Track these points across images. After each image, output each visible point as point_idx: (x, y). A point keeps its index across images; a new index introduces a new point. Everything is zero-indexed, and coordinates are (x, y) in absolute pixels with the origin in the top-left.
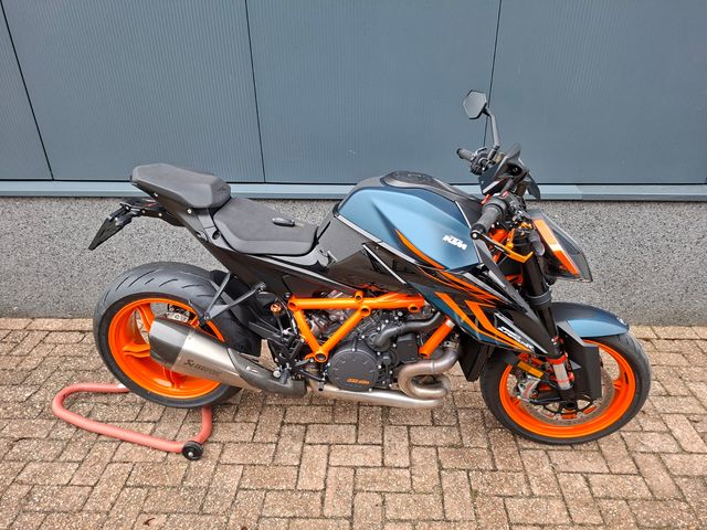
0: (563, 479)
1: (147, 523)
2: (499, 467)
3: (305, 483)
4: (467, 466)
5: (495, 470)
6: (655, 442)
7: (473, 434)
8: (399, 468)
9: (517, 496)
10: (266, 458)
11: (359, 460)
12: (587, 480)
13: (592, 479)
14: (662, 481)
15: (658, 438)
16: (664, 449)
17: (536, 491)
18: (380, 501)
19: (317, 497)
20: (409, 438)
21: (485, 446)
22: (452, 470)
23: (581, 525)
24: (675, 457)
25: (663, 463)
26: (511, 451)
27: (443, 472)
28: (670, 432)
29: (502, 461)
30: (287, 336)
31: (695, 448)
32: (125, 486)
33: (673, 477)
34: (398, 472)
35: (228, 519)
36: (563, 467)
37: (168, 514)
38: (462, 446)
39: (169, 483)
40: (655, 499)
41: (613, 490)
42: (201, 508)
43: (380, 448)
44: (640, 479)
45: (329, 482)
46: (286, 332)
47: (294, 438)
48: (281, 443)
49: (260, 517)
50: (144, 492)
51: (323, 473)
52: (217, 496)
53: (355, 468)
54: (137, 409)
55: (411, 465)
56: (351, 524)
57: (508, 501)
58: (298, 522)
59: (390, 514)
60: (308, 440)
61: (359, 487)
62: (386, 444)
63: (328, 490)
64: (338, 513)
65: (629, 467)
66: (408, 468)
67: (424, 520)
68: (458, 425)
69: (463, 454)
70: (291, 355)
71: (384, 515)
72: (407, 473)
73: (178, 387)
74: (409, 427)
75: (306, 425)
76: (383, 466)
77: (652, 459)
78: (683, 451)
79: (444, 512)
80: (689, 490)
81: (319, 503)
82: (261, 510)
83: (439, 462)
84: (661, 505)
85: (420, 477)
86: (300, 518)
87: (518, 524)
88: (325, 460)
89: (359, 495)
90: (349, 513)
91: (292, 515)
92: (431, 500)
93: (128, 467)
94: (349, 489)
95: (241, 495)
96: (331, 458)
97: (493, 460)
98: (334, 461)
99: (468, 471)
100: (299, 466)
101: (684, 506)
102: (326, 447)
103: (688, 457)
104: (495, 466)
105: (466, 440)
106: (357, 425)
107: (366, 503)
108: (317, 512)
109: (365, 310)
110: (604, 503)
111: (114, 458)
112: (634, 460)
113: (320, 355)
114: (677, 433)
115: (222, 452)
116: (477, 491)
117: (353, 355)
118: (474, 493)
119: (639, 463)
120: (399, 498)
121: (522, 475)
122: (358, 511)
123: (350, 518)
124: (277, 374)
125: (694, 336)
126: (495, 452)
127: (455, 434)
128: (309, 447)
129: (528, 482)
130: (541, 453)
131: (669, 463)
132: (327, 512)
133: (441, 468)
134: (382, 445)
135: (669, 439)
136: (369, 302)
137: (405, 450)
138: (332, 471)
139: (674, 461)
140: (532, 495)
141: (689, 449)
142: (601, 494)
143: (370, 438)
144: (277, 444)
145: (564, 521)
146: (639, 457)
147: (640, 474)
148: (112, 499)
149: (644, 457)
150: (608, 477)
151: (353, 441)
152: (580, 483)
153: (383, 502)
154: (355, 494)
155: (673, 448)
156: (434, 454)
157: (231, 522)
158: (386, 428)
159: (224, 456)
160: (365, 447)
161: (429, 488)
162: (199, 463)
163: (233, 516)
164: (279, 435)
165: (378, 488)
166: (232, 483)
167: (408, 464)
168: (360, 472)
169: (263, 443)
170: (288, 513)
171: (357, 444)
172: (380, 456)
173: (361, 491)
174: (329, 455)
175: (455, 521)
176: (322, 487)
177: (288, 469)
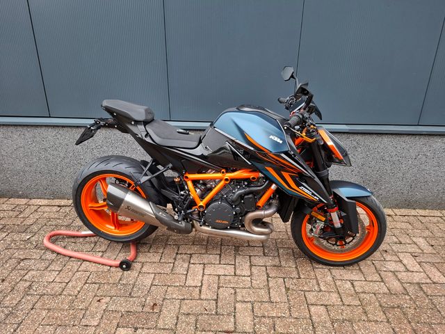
0: (338, 283)
1: (99, 301)
2: (302, 277)
3: (190, 282)
4: (283, 276)
5: (300, 278)
6: (392, 266)
7: (287, 260)
8: (244, 276)
9: (312, 291)
10: (168, 270)
11: (221, 272)
12: (352, 284)
13: (355, 283)
14: (396, 285)
15: (394, 264)
16: (397, 269)
17: (323, 289)
18: (233, 292)
19: (197, 289)
20: (250, 262)
21: (294, 266)
22: (275, 278)
23: (348, 305)
24: (403, 273)
25: (397, 276)
26: (309, 269)
27: (269, 279)
28: (401, 261)
29: (303, 274)
30: (183, 195)
31: (415, 269)
32: (86, 283)
33: (402, 283)
34: (244, 278)
35: (146, 300)
36: (338, 277)
37: (111, 297)
38: (281, 266)
39: (111, 281)
40: (391, 294)
41: (367, 289)
42: (130, 294)
43: (233, 266)
44: (382, 284)
45: (203, 282)
46: (182, 193)
47: (184, 261)
48: (176, 263)
49: (164, 299)
50: (97, 286)
51: (200, 277)
52: (139, 288)
53: (219, 276)
54: (93, 245)
55: (251, 275)
56: (217, 303)
57: (307, 293)
58: (186, 301)
59: (239, 298)
60: (192, 262)
61: (221, 285)
62: (237, 264)
63: (203, 286)
64: (209, 297)
65: (376, 277)
66: (249, 276)
67: (258, 302)
68: (279, 256)
69: (281, 270)
70: (185, 206)
71: (235, 299)
72: (249, 279)
73: (118, 229)
74: (250, 256)
75: (191, 254)
76: (235, 275)
77: (390, 274)
78: (408, 271)
79: (270, 297)
80: (411, 289)
81: (198, 292)
82: (165, 295)
83: (267, 274)
84: (395, 296)
85: (256, 280)
86: (187, 299)
87: (312, 305)
88: (202, 272)
89: (221, 289)
90: (215, 297)
91: (182, 298)
92: (262, 292)
93: (88, 274)
94: (216, 286)
95: (153, 288)
96: (205, 271)
97: (298, 273)
98: (207, 272)
99: (284, 278)
100: (187, 274)
101: (407, 297)
102: (202, 265)
103: (411, 273)
104: (299, 276)
105: (283, 263)
106: (220, 255)
107: (225, 293)
108: (197, 297)
109: (226, 180)
110: (362, 295)
111: (80, 269)
112: (379, 274)
113: (201, 207)
114: (405, 262)
115: (142, 267)
116: (289, 288)
117: (219, 206)
118: (287, 289)
119: (383, 276)
120: (244, 291)
121: (315, 281)
122: (221, 297)
123: (216, 300)
124: (176, 217)
125: (416, 214)
126: (300, 269)
127: (277, 260)
128: (192, 265)
129: (319, 284)
130: (326, 270)
131: (400, 276)
132: (202, 297)
133: (268, 276)
134: (235, 265)
135: (400, 265)
136: (229, 175)
137: (248, 267)
138: (205, 277)
139: (403, 275)
140: (321, 291)
141: (411, 270)
142: (360, 290)
143: (227, 261)
144: (174, 263)
145: (338, 303)
146: (382, 273)
147: (383, 281)
148: (79, 289)
149: (385, 273)
150: (364, 283)
151: (218, 262)
152: (348, 285)
153: (235, 293)
154: (218, 289)
155: (403, 269)
156: (265, 270)
157: (147, 301)
158: (237, 256)
159: (143, 269)
160: (225, 266)
161: (261, 286)
162: (129, 272)
163: (148, 298)
164: (175, 259)
165: (232, 286)
166: (148, 282)
167: (249, 274)
168: (222, 277)
169: (166, 263)
170: (180, 297)
171: (220, 263)
172: (233, 270)
173: (222, 287)
174: (204, 269)
175: (276, 302)
176: (200, 285)
177: (180, 276)
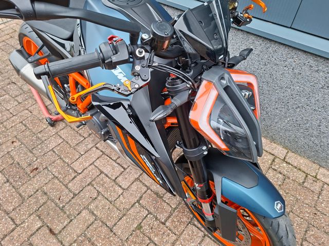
1: (13, 142)
2: (167, 224)
3: (77, 164)
4: (152, 210)
8: (120, 186)
10: (73, 143)
11: (107, 170)
19: (74, 175)
20: (140, 176)
21: (173, 207)
22: (143, 207)
26: (185, 219)
27: (137, 204)
29: (173, 221)
32: (22, 122)
34: (117, 188)
35: (36, 160)
38: (161, 198)
42: (33, 149)
43: (123, 170)
45: (85, 171)
47: (93, 141)
48: (87, 139)
49: (46, 168)
50: (24, 129)
51: (87, 165)
52: (42, 147)
53: (102, 172)
55: (127, 189)
56: (73, 198)
58: (56, 181)
59: (92, 206)
60: (98, 145)
61: (94, 183)
62: (127, 170)
63: (81, 175)
64: (73, 189)
66: (124, 189)
67: (102, 222)
69: (157, 202)
71: (89, 205)
72: (121, 191)
76: (114, 181)
79: (115, 224)
81: (71, 178)
82: (49, 165)
83: (141, 197)
85: (124, 198)
86: (58, 180)
88: (94, 159)
89: (90, 187)
90: (77, 192)
91: (57, 176)
92: (116, 214)
93: (30, 115)
94: (89, 180)
95: (50, 153)
96: (98, 161)
97: (169, 217)
98: (97, 163)
99: (150, 213)
100: (82, 155)
102: (101, 153)
104: (166, 221)
107: (88, 193)
108: (67, 182)
111: (29, 108)
115: (63, 129)
116: (141, 227)
118: (139, 227)
120: (104, 202)
121: (174, 237)
122: (82, 194)
123: (75, 195)
126: (176, 213)
128: (94, 149)
130: (201, 234)
132: (70, 185)
133: (138, 201)
134: (125, 169)
137: (132, 179)
138: (93, 166)
143: (123, 162)
144: (85, 138)
151: (115, 159)
153: (96, 198)
154: (89, 185)
156: (143, 192)
157: (36, 162)
159: (62, 132)
160: (117, 165)
161: (122, 207)
162: (51, 128)
163: (39, 160)
164: (90, 135)
165: (100, 190)
166: (53, 145)
167: (126, 187)
168: (103, 175)
169: (80, 135)
170: (56, 174)
171: (115, 161)
172: (118, 174)
173: (93, 186)
174: (98, 158)
175: (114, 234)
176: (80, 172)
177: (77, 153)
